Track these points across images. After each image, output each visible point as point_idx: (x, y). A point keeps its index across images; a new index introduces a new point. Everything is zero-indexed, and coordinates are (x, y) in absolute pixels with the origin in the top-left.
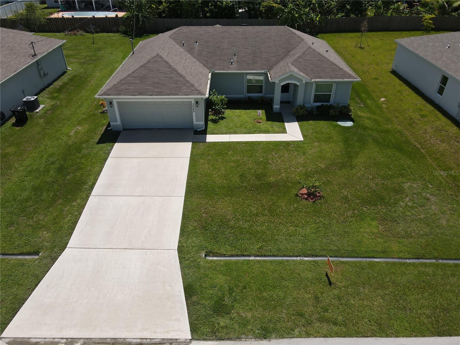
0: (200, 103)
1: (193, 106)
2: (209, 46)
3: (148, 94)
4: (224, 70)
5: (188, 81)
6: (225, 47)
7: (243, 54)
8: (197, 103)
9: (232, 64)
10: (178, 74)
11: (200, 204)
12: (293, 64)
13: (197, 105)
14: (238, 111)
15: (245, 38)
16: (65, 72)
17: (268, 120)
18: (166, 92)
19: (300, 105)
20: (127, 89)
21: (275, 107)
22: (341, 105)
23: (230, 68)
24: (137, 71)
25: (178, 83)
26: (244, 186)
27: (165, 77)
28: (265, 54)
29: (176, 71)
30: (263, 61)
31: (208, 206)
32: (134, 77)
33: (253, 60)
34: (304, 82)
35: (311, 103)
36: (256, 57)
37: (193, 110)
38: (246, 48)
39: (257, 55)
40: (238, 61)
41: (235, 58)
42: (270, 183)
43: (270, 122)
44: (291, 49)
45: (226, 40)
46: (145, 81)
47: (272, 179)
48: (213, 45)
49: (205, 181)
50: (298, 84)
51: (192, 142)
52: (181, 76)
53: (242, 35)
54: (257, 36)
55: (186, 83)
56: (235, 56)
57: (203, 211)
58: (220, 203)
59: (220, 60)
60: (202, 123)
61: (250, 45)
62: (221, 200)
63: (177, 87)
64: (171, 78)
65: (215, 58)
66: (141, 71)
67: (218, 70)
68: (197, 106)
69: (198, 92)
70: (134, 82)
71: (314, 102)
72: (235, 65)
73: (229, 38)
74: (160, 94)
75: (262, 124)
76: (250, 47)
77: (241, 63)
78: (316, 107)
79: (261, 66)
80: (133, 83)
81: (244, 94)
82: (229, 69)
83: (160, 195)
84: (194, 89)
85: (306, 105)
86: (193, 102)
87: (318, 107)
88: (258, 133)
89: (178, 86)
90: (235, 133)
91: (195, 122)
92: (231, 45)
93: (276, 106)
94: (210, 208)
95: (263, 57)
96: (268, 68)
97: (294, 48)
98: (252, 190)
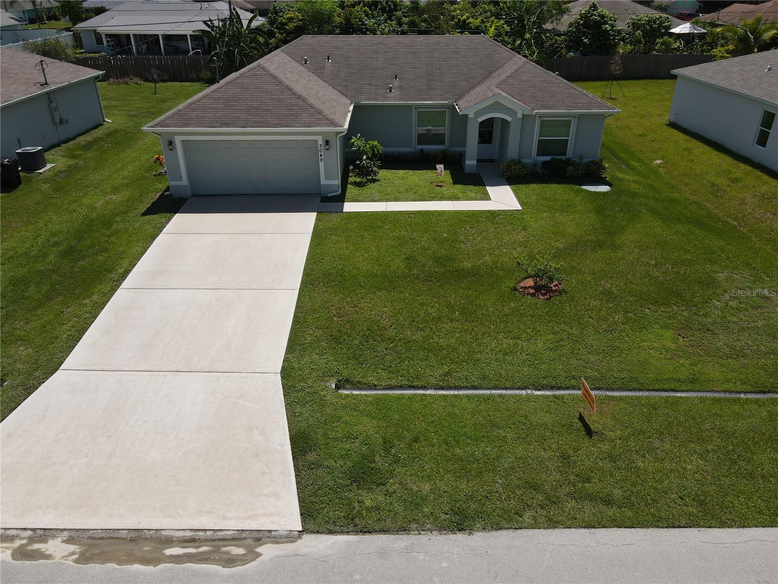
0: (332, 143)
1: (319, 149)
2: (351, 64)
3: (239, 125)
4: (376, 99)
5: (311, 106)
6: (378, 66)
7: (410, 77)
8: (327, 143)
9: (390, 91)
10: (294, 93)
11: (329, 302)
12: (500, 86)
13: (327, 147)
14: (401, 172)
15: (414, 52)
16: (101, 125)
17: (454, 183)
18: (272, 122)
19: (513, 160)
20: (200, 118)
21: (468, 162)
22: (586, 160)
23: (387, 97)
25: (293, 108)
26: (413, 274)
27: (271, 99)
28: (449, 76)
29: (290, 90)
30: (445, 87)
31: (345, 304)
33: (428, 86)
34: (520, 116)
35: (533, 156)
36: (433, 80)
37: (320, 157)
38: (416, 68)
39: (435, 78)
40: (401, 87)
41: (397, 83)
42: (463, 269)
43: (459, 186)
44: (495, 69)
45: (381, 56)
46: (234, 106)
47: (467, 265)
48: (357, 63)
49: (340, 267)
50: (509, 119)
51: (317, 213)
52: (300, 97)
53: (409, 48)
54: (434, 49)
55: (308, 108)
56: (396, 79)
57: (334, 312)
58: (366, 301)
59: (370, 85)
60: (337, 182)
61: (422, 63)
62: (369, 295)
63: (291, 115)
64: (281, 101)
65: (360, 82)
66: (228, 90)
67: (366, 100)
68: (327, 149)
69: (328, 121)
70: (214, 106)
71: (538, 155)
72: (395, 93)
73: (385, 52)
74: (261, 125)
75: (443, 188)
76: (422, 66)
77: (407, 89)
78: (542, 163)
79: (442, 95)
80: (212, 108)
81: (413, 147)
82: (385, 98)
83: (253, 287)
84: (322, 117)
85: (524, 161)
86: (320, 142)
87: (545, 163)
88: (438, 200)
89: (293, 113)
90: (397, 199)
91: (323, 181)
92: (389, 63)
93: (470, 163)
94: (347, 308)
95: (445, 80)
96: (454, 96)
97: (500, 67)
98: (429, 281)
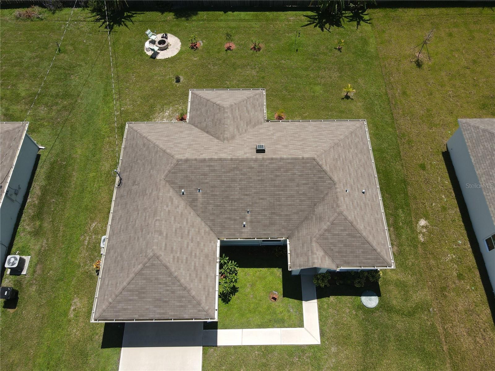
2: (216, 195)
3: (150, 316)
4: (235, 236)
5: (193, 297)
6: (235, 197)
7: (258, 209)
10: (181, 285)
12: (319, 241)
15: (261, 180)
16: (38, 157)
17: (284, 296)
18: (170, 314)
20: (125, 309)
23: (242, 233)
24: (132, 281)
25: (182, 299)
27: (167, 290)
28: (285, 209)
29: (179, 281)
30: (282, 222)
32: (130, 291)
33: (271, 220)
36: (274, 213)
38: (262, 199)
39: (276, 211)
40: (251, 222)
41: (248, 217)
43: (286, 300)
44: (319, 200)
45: (237, 185)
46: (144, 298)
48: (221, 193)
51: (203, 346)
52: (185, 288)
53: (258, 174)
54: (277, 176)
55: (191, 299)
56: (248, 213)
59: (230, 219)
61: (267, 193)
63: (181, 306)
64: (173, 292)
65: (223, 216)
66: (138, 281)
67: (227, 237)
69: (205, 313)
70: (131, 298)
72: (248, 228)
73: (241, 180)
74: (163, 316)
75: (277, 303)
76: (267, 197)
77: (256, 224)
79: (279, 230)
80: (130, 300)
84: (201, 309)
88: (273, 326)
89: (182, 304)
90: (248, 324)
92: (243, 193)
95: (282, 213)
96: (288, 232)
97: (323, 199)
